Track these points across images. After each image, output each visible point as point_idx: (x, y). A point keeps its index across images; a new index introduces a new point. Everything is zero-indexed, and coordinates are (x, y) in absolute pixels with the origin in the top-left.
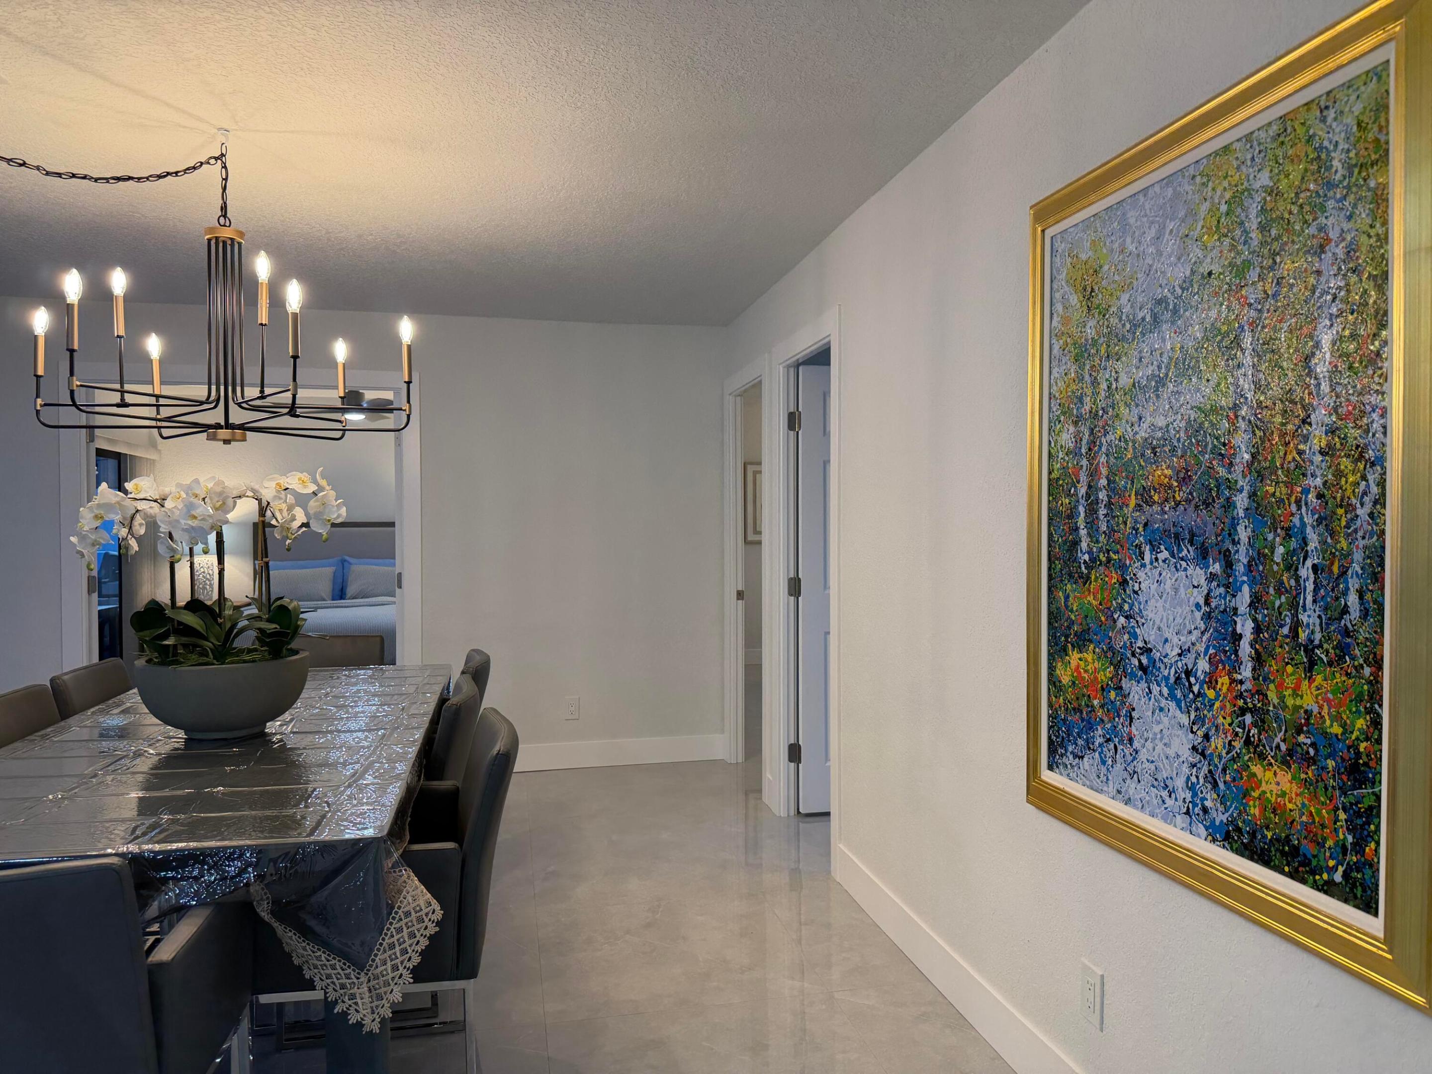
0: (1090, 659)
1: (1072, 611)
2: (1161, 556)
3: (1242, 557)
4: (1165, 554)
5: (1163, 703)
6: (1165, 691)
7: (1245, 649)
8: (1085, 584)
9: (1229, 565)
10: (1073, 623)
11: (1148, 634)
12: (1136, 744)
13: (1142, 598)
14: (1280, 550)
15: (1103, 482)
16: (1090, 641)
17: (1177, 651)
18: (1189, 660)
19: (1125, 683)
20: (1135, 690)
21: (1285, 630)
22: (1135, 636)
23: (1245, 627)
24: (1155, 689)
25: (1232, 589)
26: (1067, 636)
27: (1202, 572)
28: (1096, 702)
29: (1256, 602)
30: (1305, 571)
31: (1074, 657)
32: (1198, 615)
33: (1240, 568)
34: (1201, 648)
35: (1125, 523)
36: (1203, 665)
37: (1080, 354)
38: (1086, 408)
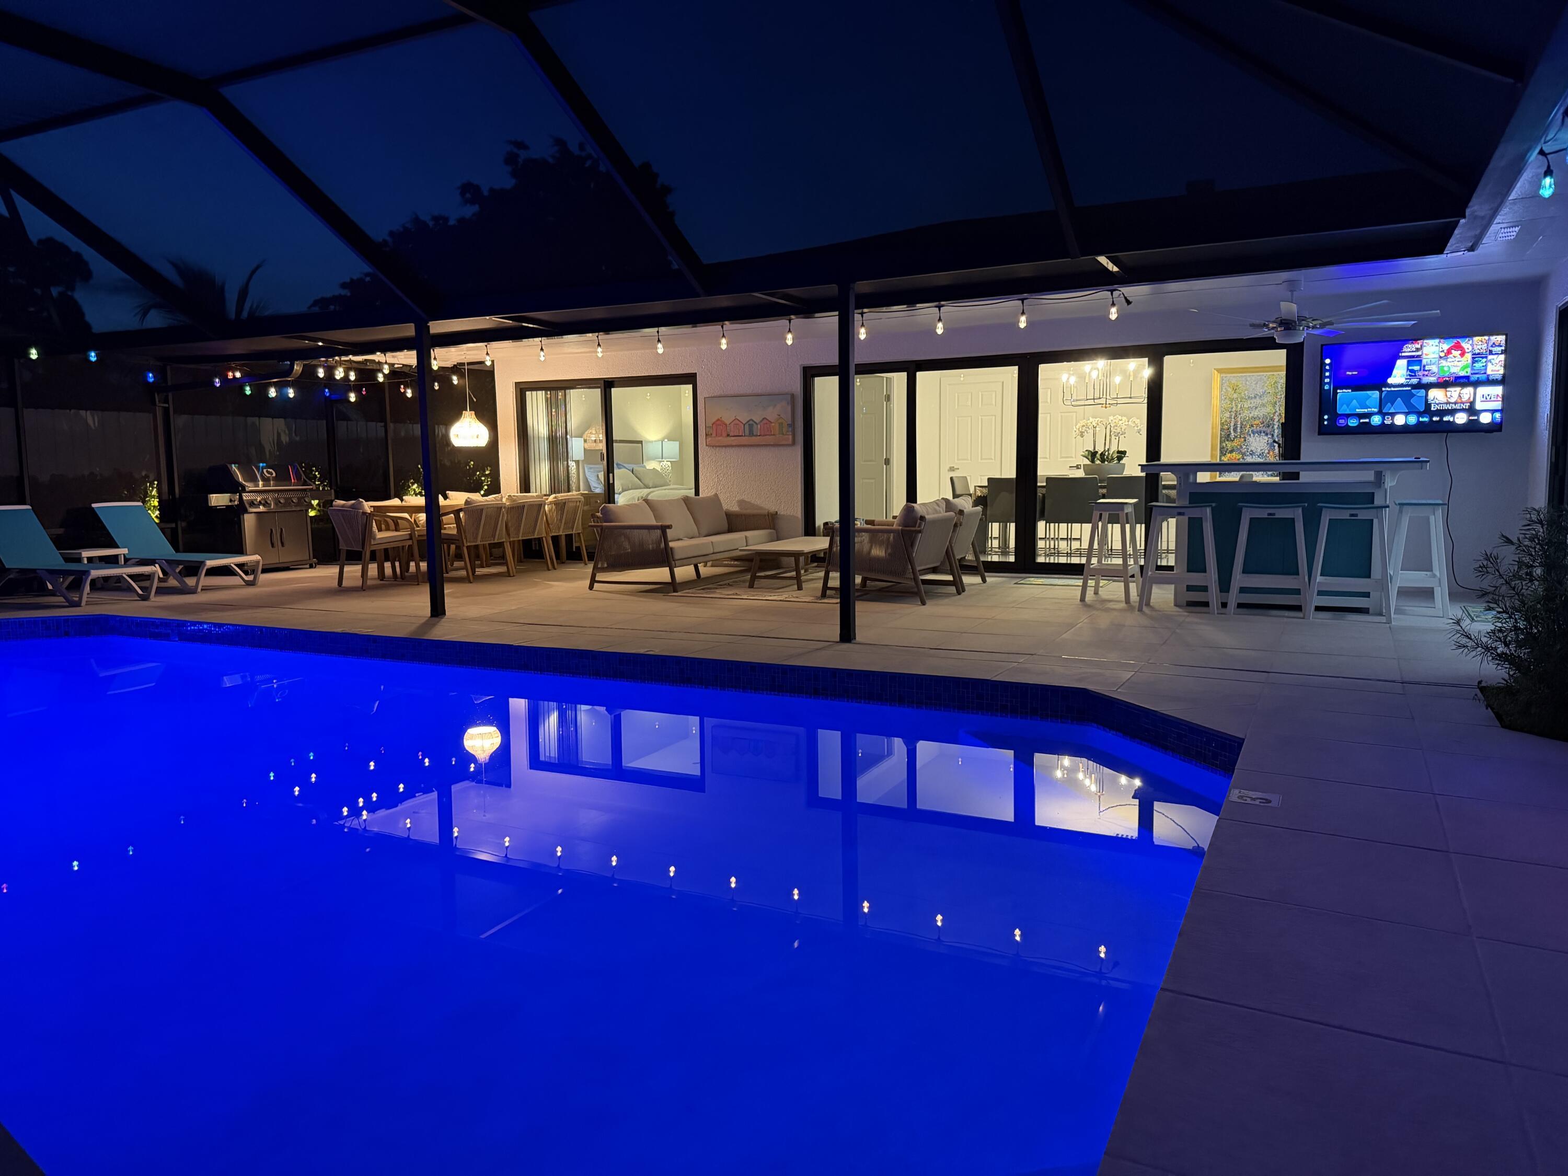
37: (1232, 400)
38: (1234, 409)
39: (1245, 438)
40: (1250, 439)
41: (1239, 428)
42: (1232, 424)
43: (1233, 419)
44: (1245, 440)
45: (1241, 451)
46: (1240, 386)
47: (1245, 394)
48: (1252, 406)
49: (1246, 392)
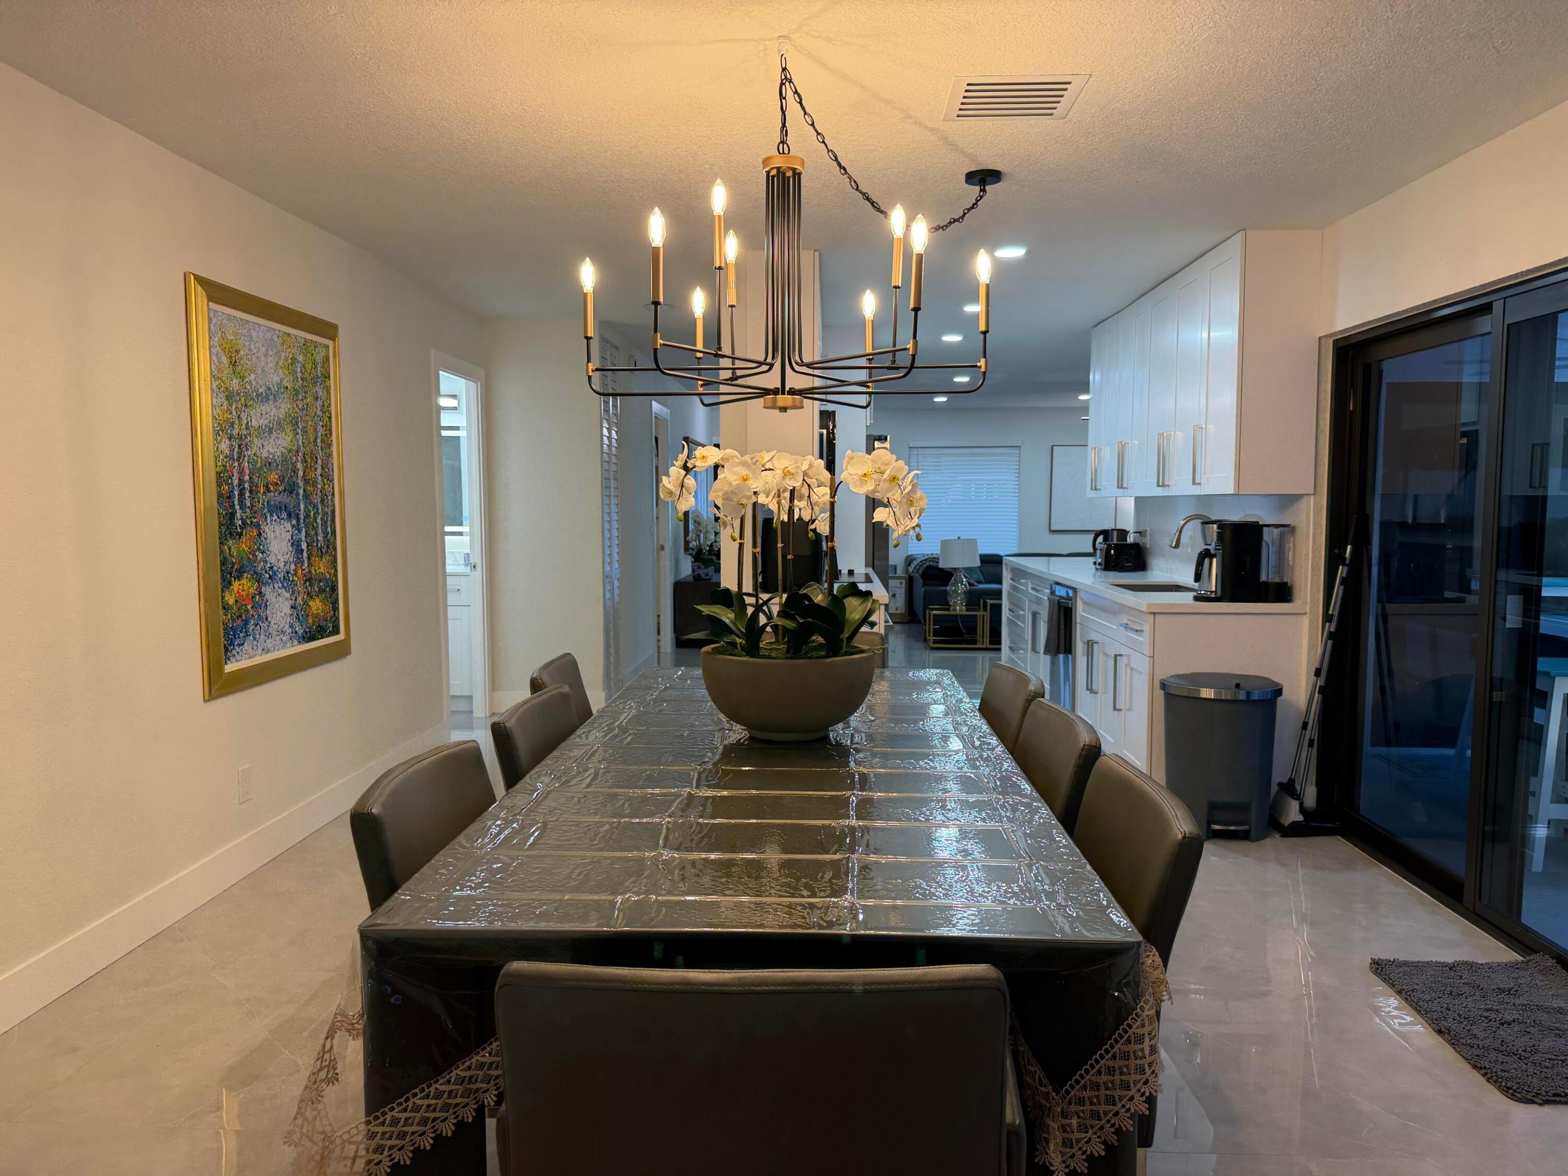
0: (245, 583)
1: (233, 557)
2: (274, 518)
3: (302, 517)
4: (275, 517)
5: (280, 591)
6: (280, 585)
7: (305, 554)
8: (240, 538)
9: (298, 520)
10: (234, 564)
11: (272, 559)
12: (269, 619)
13: (268, 542)
14: (312, 513)
15: (247, 478)
16: (245, 572)
17: (283, 564)
18: (287, 567)
19: (263, 589)
20: (267, 590)
21: (315, 544)
22: (266, 562)
23: (304, 546)
24: (276, 586)
25: (300, 531)
26: (231, 574)
27: (289, 524)
28: (249, 607)
29: (307, 535)
30: (319, 521)
31: (236, 585)
32: (289, 544)
33: (302, 521)
34: (291, 559)
35: (259, 502)
36: (293, 567)
37: (230, 397)
38: (236, 432)
39: (258, 526)
40: (267, 530)
41: (247, 494)
42: (236, 482)
43: (236, 464)
44: (259, 535)
45: (255, 572)
46: (242, 353)
47: (250, 382)
48: (263, 422)
49: (252, 377)
